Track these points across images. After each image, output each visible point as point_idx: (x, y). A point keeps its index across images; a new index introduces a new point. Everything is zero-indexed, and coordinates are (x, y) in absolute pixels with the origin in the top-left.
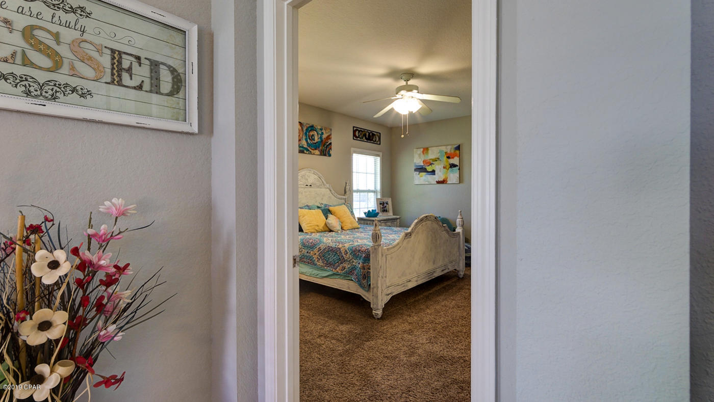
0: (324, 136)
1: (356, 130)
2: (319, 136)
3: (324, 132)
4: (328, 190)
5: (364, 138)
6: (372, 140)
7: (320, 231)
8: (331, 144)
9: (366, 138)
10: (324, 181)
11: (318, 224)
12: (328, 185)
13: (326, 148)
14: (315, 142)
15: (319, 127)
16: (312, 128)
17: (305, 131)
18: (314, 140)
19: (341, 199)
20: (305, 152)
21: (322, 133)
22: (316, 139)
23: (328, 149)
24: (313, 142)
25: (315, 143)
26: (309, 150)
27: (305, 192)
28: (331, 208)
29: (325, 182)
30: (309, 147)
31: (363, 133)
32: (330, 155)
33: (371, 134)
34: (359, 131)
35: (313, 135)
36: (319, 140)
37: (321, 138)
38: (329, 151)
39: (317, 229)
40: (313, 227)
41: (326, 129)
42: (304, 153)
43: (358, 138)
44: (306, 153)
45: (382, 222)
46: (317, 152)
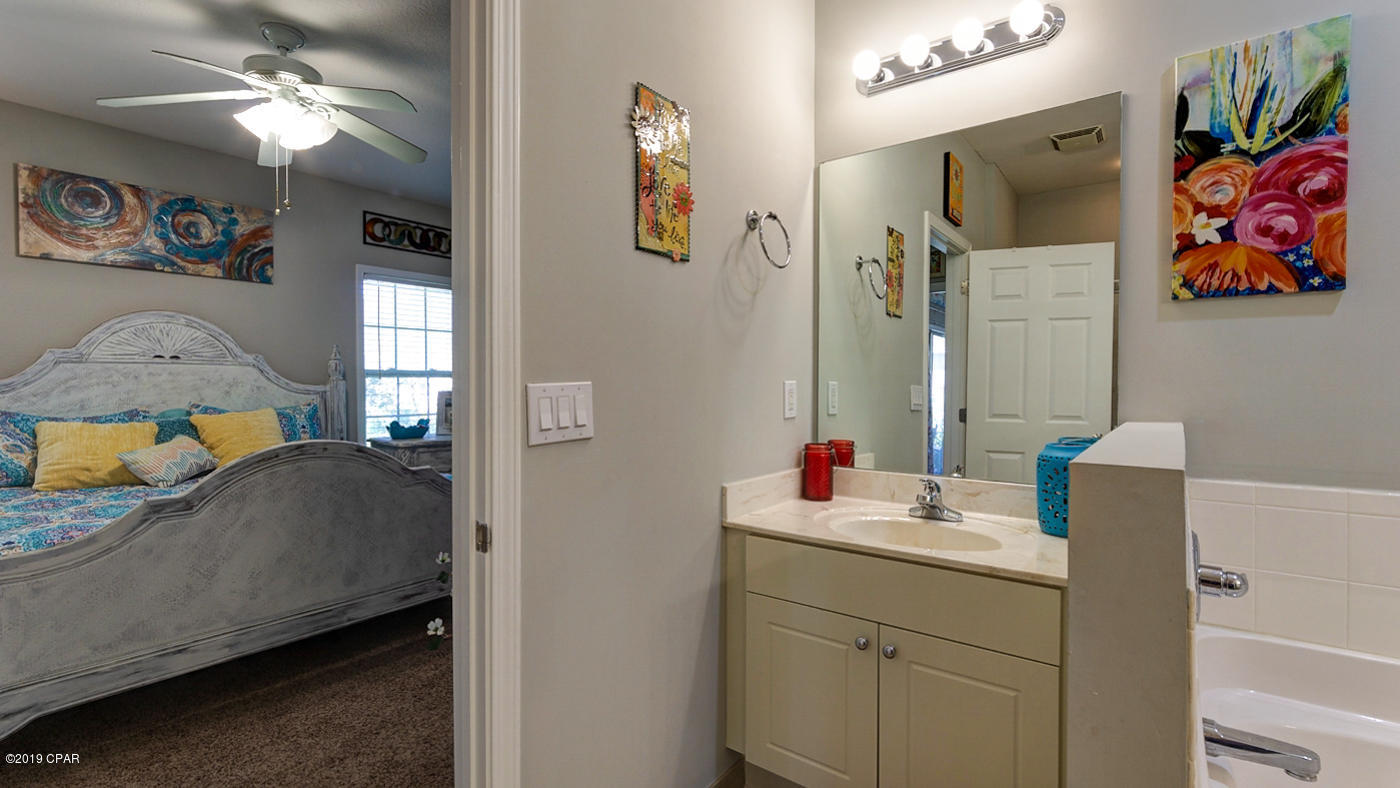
0: (242, 228)
1: (375, 221)
2: (220, 228)
3: (241, 218)
4: (250, 369)
5: (406, 242)
6: (434, 249)
7: (101, 483)
8: (270, 250)
9: (413, 243)
10: (231, 345)
11: (89, 464)
12: (250, 358)
13: (251, 260)
14: (204, 241)
15: (220, 205)
16: (188, 204)
17: (155, 212)
18: (197, 236)
19: (308, 393)
20: (158, 266)
21: (234, 222)
22: (206, 234)
23: (256, 265)
24: (193, 241)
25: (201, 246)
26: (173, 264)
27: (150, 374)
28: (197, 418)
29: (238, 351)
30: (177, 255)
31: (401, 229)
32: (267, 281)
33: (431, 234)
34: (386, 225)
35: (191, 224)
36: (220, 238)
37: (226, 233)
38: (262, 267)
39: (82, 478)
40: (65, 473)
41: (246, 210)
42: (155, 270)
43: (383, 240)
44: (162, 271)
45: (421, 450)
46: (211, 269)
